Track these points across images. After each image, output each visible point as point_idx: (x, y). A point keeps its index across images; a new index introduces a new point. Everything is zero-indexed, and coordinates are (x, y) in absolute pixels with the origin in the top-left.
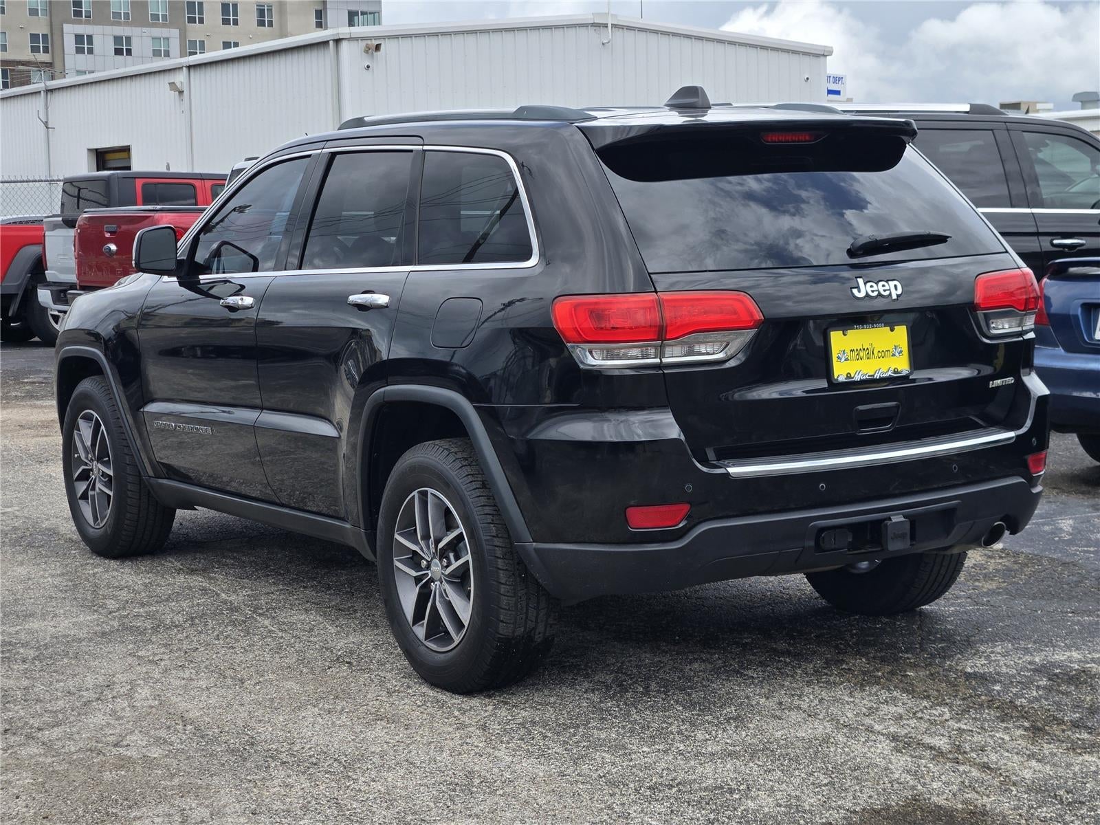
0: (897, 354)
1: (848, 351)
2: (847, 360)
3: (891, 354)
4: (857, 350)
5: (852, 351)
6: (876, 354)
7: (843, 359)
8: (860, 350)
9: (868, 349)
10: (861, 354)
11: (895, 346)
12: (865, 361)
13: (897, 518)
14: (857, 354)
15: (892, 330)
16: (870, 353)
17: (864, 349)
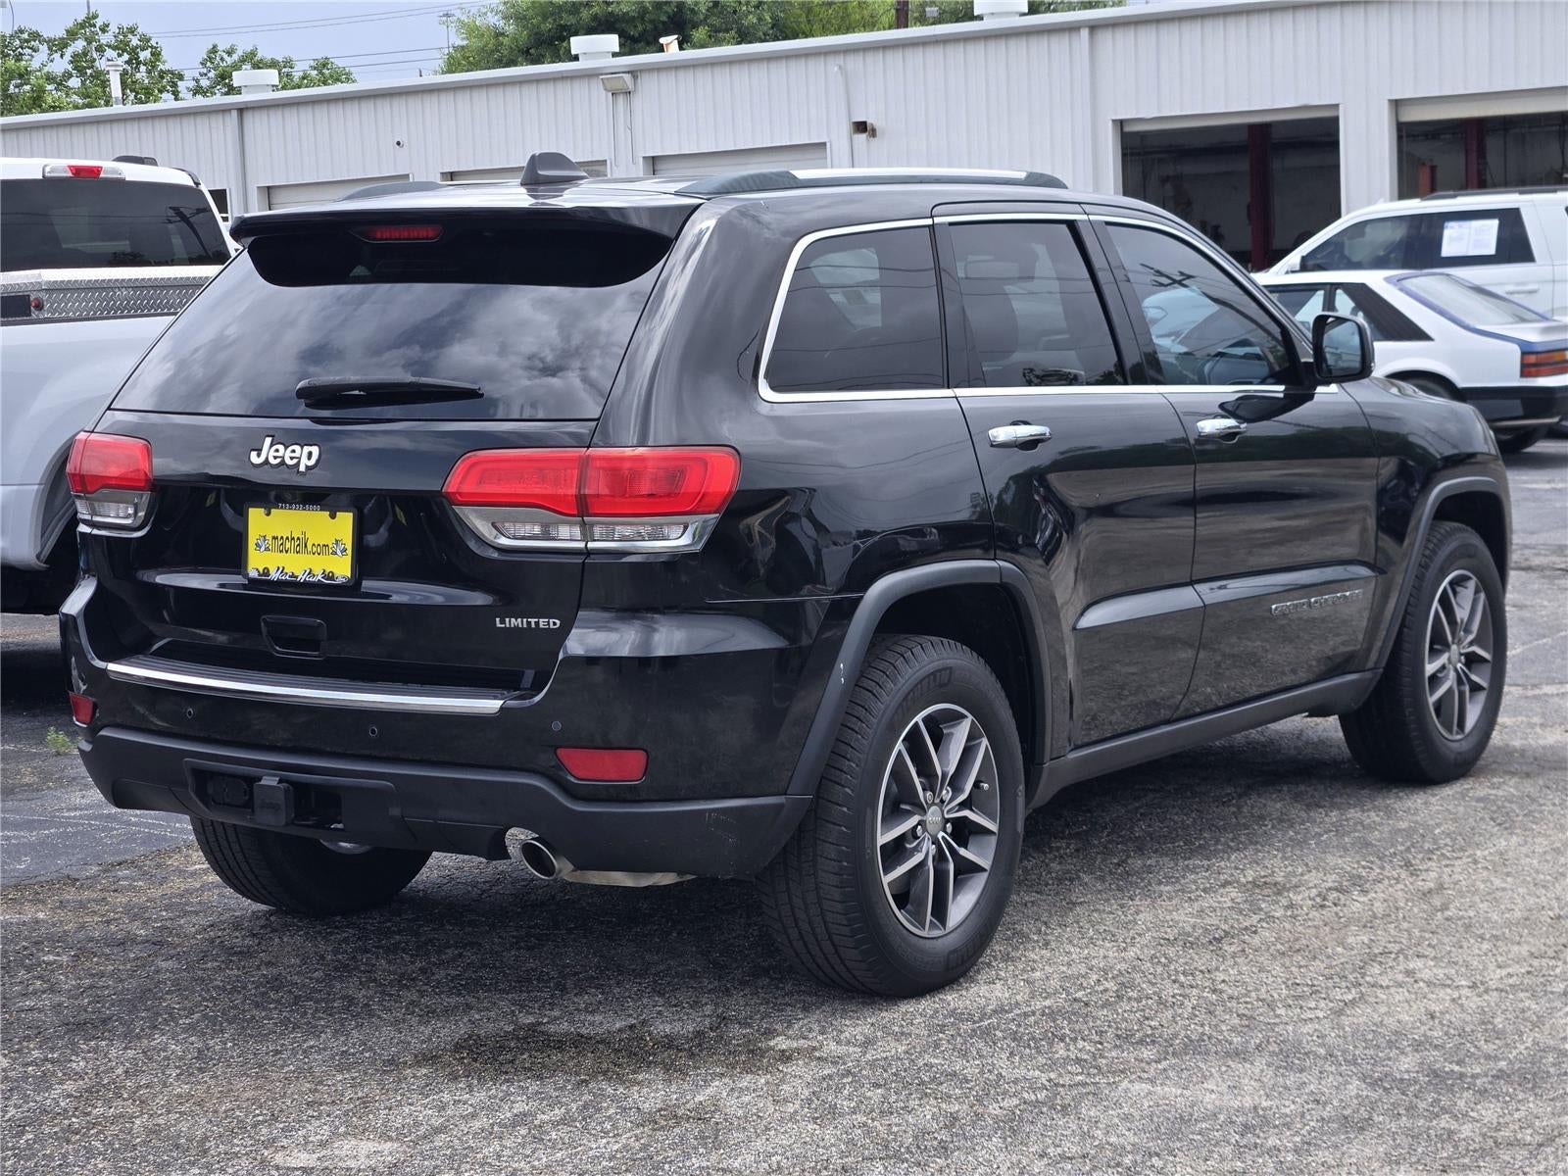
0: (339, 552)
1: (269, 537)
2: (267, 549)
3: (331, 551)
4: (282, 538)
5: (275, 538)
6: (309, 549)
7: (263, 549)
8: (287, 538)
9: (298, 538)
10: (288, 545)
11: (337, 541)
12: (292, 556)
13: (270, 781)
14: (281, 544)
15: (333, 516)
16: (301, 545)
17: (293, 539)
